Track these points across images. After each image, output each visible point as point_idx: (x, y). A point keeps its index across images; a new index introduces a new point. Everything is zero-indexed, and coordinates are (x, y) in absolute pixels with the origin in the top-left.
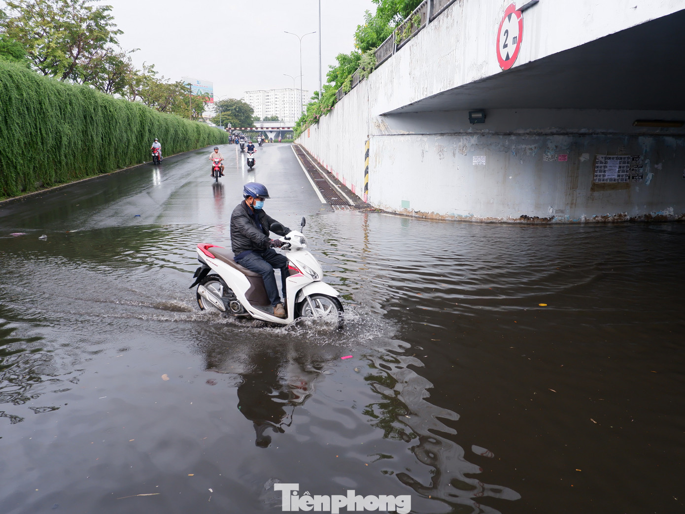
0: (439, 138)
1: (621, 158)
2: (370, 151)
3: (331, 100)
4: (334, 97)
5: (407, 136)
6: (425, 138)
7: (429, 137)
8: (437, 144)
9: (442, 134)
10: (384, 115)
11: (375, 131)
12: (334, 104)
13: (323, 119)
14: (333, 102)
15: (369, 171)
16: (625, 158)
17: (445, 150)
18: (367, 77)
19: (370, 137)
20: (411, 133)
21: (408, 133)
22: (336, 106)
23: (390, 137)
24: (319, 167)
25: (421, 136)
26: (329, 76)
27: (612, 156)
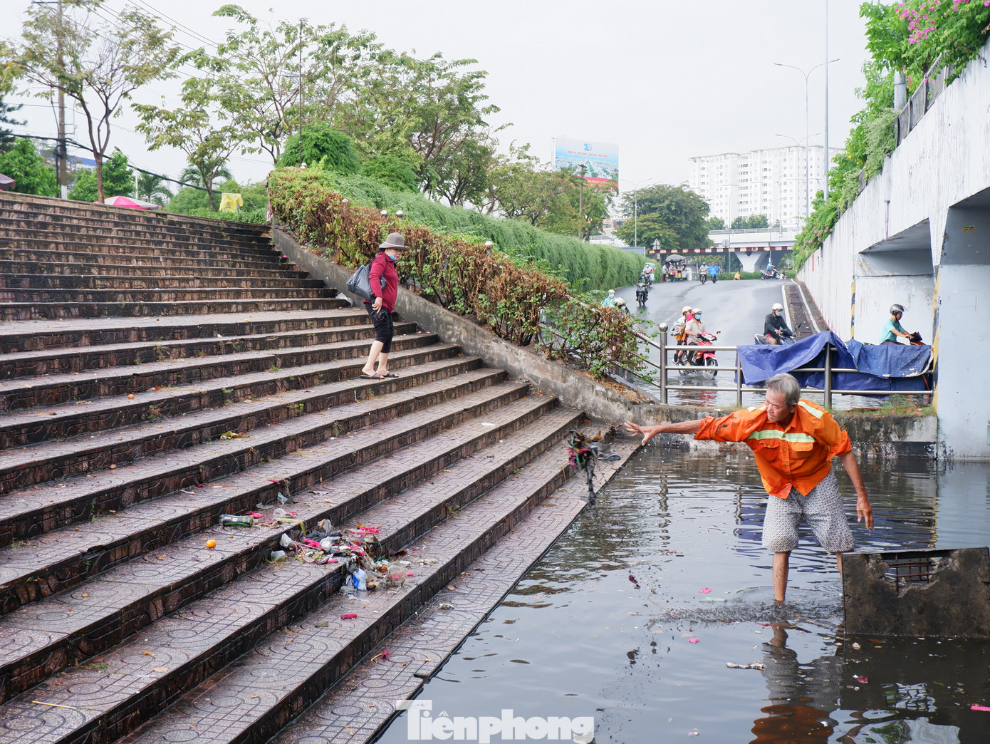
0: (927, 279)
2: (856, 296)
3: (830, 218)
4: (834, 213)
5: (892, 278)
6: (912, 280)
7: (915, 278)
8: (924, 287)
10: (863, 253)
11: (859, 272)
12: (833, 223)
13: (826, 243)
14: (833, 220)
15: (855, 321)
18: (852, 204)
19: (856, 278)
20: (895, 274)
21: (892, 274)
22: (837, 225)
23: (875, 279)
25: (906, 278)
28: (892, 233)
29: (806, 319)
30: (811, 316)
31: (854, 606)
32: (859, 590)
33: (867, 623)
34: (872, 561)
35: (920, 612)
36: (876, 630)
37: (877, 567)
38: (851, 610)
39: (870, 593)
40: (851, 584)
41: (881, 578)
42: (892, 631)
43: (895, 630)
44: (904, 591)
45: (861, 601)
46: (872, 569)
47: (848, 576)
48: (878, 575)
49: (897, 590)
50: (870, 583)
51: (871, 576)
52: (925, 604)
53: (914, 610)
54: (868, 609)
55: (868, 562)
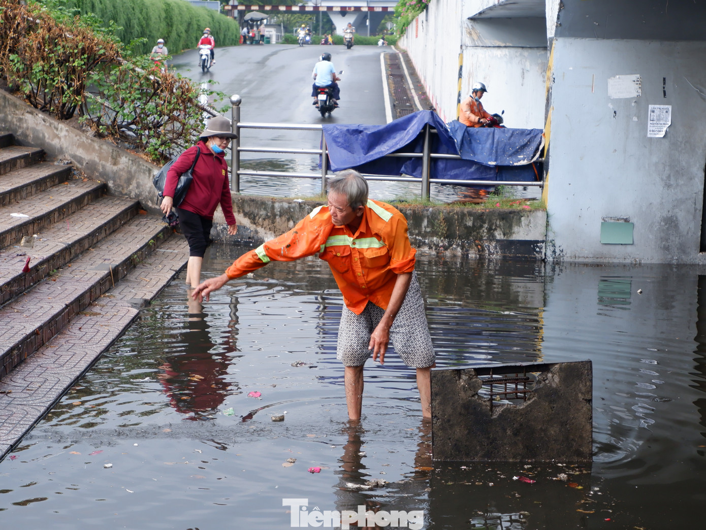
2: (463, 69)
5: (504, 49)
7: (530, 51)
8: (540, 61)
10: (472, 19)
11: (468, 42)
19: (464, 48)
23: (485, 49)
29: (407, 95)
30: (413, 91)
31: (443, 429)
32: (449, 410)
33: (456, 447)
34: (464, 377)
35: (516, 433)
36: (467, 455)
37: (469, 384)
38: (440, 433)
39: (460, 414)
40: (440, 404)
41: (473, 396)
42: (484, 456)
43: (488, 455)
44: (499, 411)
45: (451, 423)
46: (464, 387)
47: (436, 395)
48: (470, 393)
49: (491, 410)
50: (461, 402)
51: (462, 394)
52: (521, 425)
53: (509, 432)
54: (459, 432)
55: (460, 378)
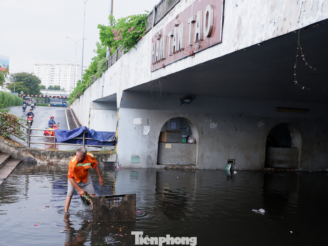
0: (113, 111)
1: (177, 122)
2: (90, 115)
3: (83, 89)
4: (84, 88)
6: (108, 111)
7: (109, 110)
9: (113, 110)
10: (94, 101)
11: (92, 107)
12: (84, 91)
13: (81, 97)
14: (84, 90)
15: (90, 123)
16: (178, 122)
17: (114, 115)
18: (90, 86)
19: (91, 109)
20: (103, 109)
21: (102, 109)
22: (85, 92)
23: (97, 110)
24: (77, 123)
25: (106, 110)
26: (84, 76)
27: (173, 121)
28: (104, 96)
29: (73, 121)
30: (75, 120)
31: (96, 213)
32: (98, 208)
33: (100, 218)
34: (102, 199)
35: (116, 213)
36: (103, 220)
37: (103, 201)
38: (95, 214)
39: (101, 209)
40: (96, 206)
41: (104, 204)
42: (107, 220)
43: (108, 220)
44: (111, 207)
45: (98, 211)
46: (102, 201)
47: (95, 204)
48: (104, 203)
49: (109, 207)
50: (101, 205)
51: (102, 203)
52: (117, 211)
53: (114, 213)
54: (100, 214)
55: (101, 199)
